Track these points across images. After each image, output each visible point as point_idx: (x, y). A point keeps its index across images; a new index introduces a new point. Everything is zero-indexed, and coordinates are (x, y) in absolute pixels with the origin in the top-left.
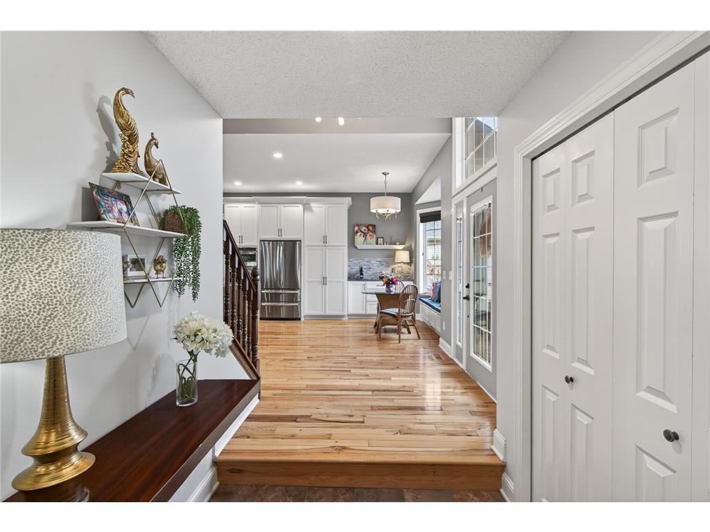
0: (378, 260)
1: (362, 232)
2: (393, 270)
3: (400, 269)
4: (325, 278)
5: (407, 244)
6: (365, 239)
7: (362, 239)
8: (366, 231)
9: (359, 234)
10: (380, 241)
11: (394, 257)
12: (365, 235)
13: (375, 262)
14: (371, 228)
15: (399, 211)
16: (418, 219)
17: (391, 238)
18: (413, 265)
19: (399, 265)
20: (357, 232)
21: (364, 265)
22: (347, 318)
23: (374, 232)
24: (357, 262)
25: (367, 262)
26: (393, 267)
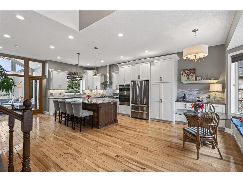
0: (198, 89)
1: (186, 74)
2: (209, 96)
3: (214, 96)
4: (161, 100)
5: (221, 79)
6: (188, 78)
7: (186, 78)
8: (189, 73)
9: (184, 75)
10: (199, 78)
11: (209, 88)
12: (188, 75)
13: (195, 91)
14: (192, 71)
15: (206, 55)
16: (230, 60)
17: (207, 76)
18: (225, 93)
19: (214, 93)
20: (183, 74)
21: (188, 93)
22: (175, 123)
23: (194, 73)
24: (183, 91)
25: (189, 91)
26: (208, 94)
